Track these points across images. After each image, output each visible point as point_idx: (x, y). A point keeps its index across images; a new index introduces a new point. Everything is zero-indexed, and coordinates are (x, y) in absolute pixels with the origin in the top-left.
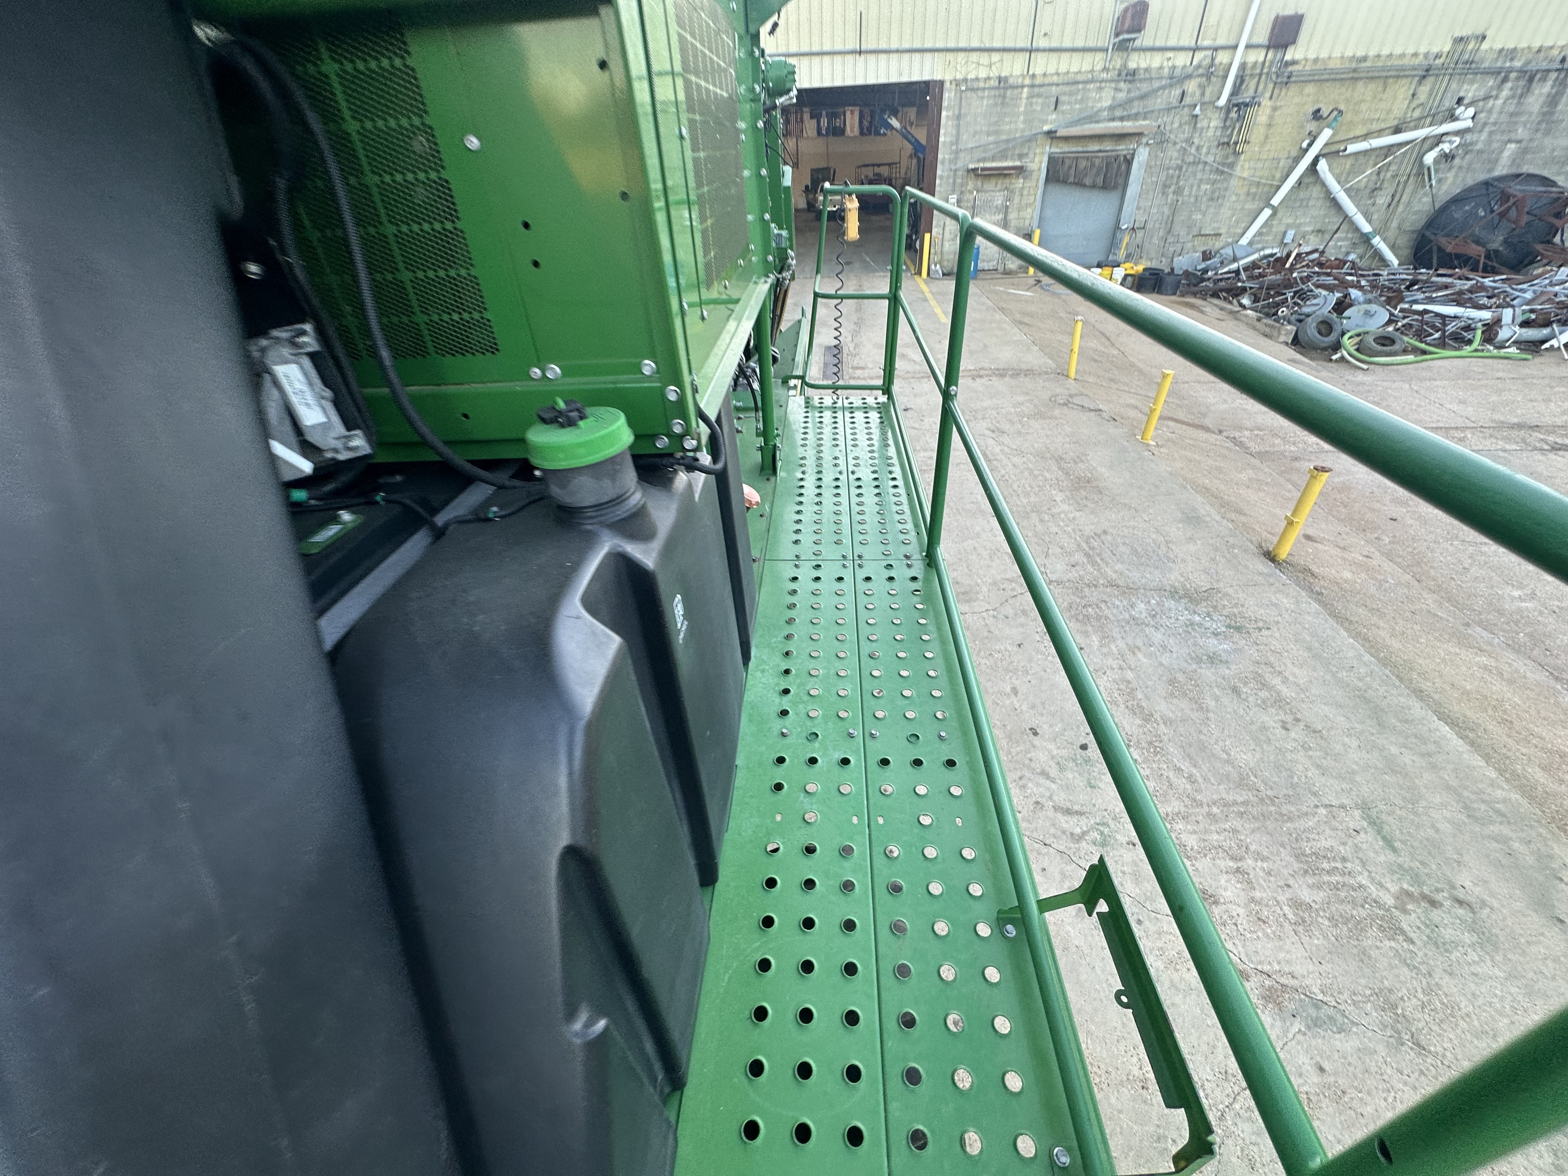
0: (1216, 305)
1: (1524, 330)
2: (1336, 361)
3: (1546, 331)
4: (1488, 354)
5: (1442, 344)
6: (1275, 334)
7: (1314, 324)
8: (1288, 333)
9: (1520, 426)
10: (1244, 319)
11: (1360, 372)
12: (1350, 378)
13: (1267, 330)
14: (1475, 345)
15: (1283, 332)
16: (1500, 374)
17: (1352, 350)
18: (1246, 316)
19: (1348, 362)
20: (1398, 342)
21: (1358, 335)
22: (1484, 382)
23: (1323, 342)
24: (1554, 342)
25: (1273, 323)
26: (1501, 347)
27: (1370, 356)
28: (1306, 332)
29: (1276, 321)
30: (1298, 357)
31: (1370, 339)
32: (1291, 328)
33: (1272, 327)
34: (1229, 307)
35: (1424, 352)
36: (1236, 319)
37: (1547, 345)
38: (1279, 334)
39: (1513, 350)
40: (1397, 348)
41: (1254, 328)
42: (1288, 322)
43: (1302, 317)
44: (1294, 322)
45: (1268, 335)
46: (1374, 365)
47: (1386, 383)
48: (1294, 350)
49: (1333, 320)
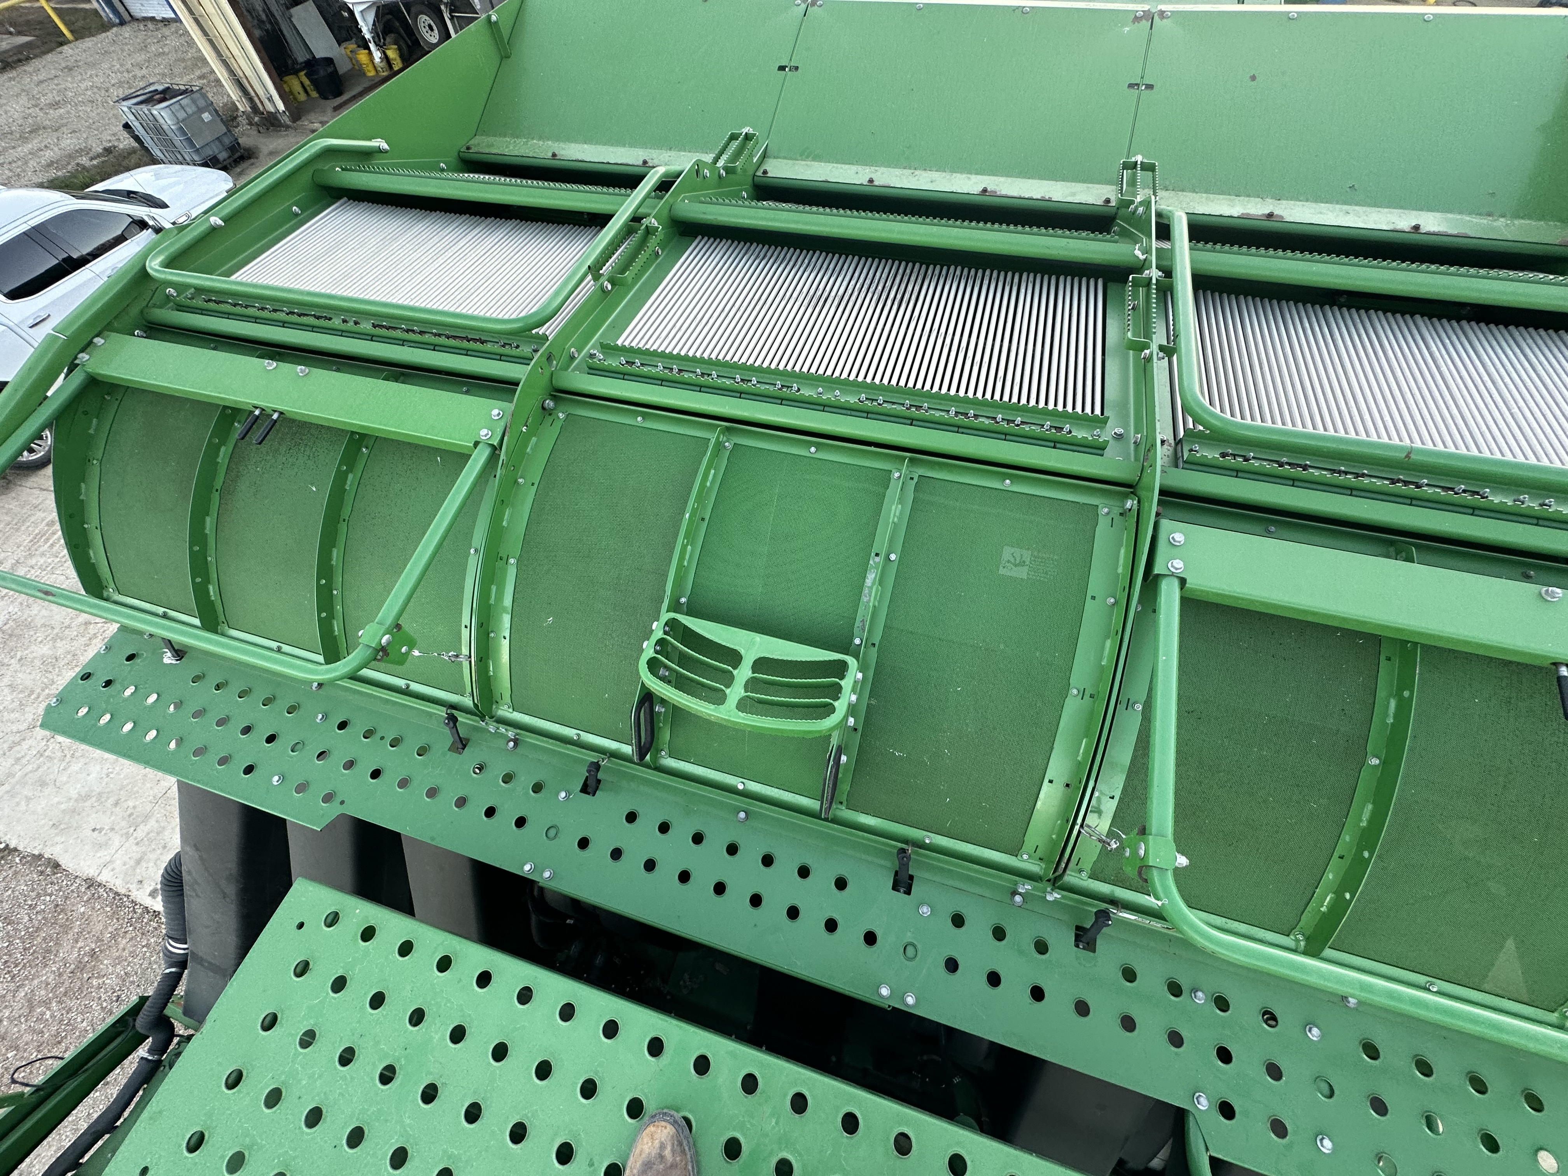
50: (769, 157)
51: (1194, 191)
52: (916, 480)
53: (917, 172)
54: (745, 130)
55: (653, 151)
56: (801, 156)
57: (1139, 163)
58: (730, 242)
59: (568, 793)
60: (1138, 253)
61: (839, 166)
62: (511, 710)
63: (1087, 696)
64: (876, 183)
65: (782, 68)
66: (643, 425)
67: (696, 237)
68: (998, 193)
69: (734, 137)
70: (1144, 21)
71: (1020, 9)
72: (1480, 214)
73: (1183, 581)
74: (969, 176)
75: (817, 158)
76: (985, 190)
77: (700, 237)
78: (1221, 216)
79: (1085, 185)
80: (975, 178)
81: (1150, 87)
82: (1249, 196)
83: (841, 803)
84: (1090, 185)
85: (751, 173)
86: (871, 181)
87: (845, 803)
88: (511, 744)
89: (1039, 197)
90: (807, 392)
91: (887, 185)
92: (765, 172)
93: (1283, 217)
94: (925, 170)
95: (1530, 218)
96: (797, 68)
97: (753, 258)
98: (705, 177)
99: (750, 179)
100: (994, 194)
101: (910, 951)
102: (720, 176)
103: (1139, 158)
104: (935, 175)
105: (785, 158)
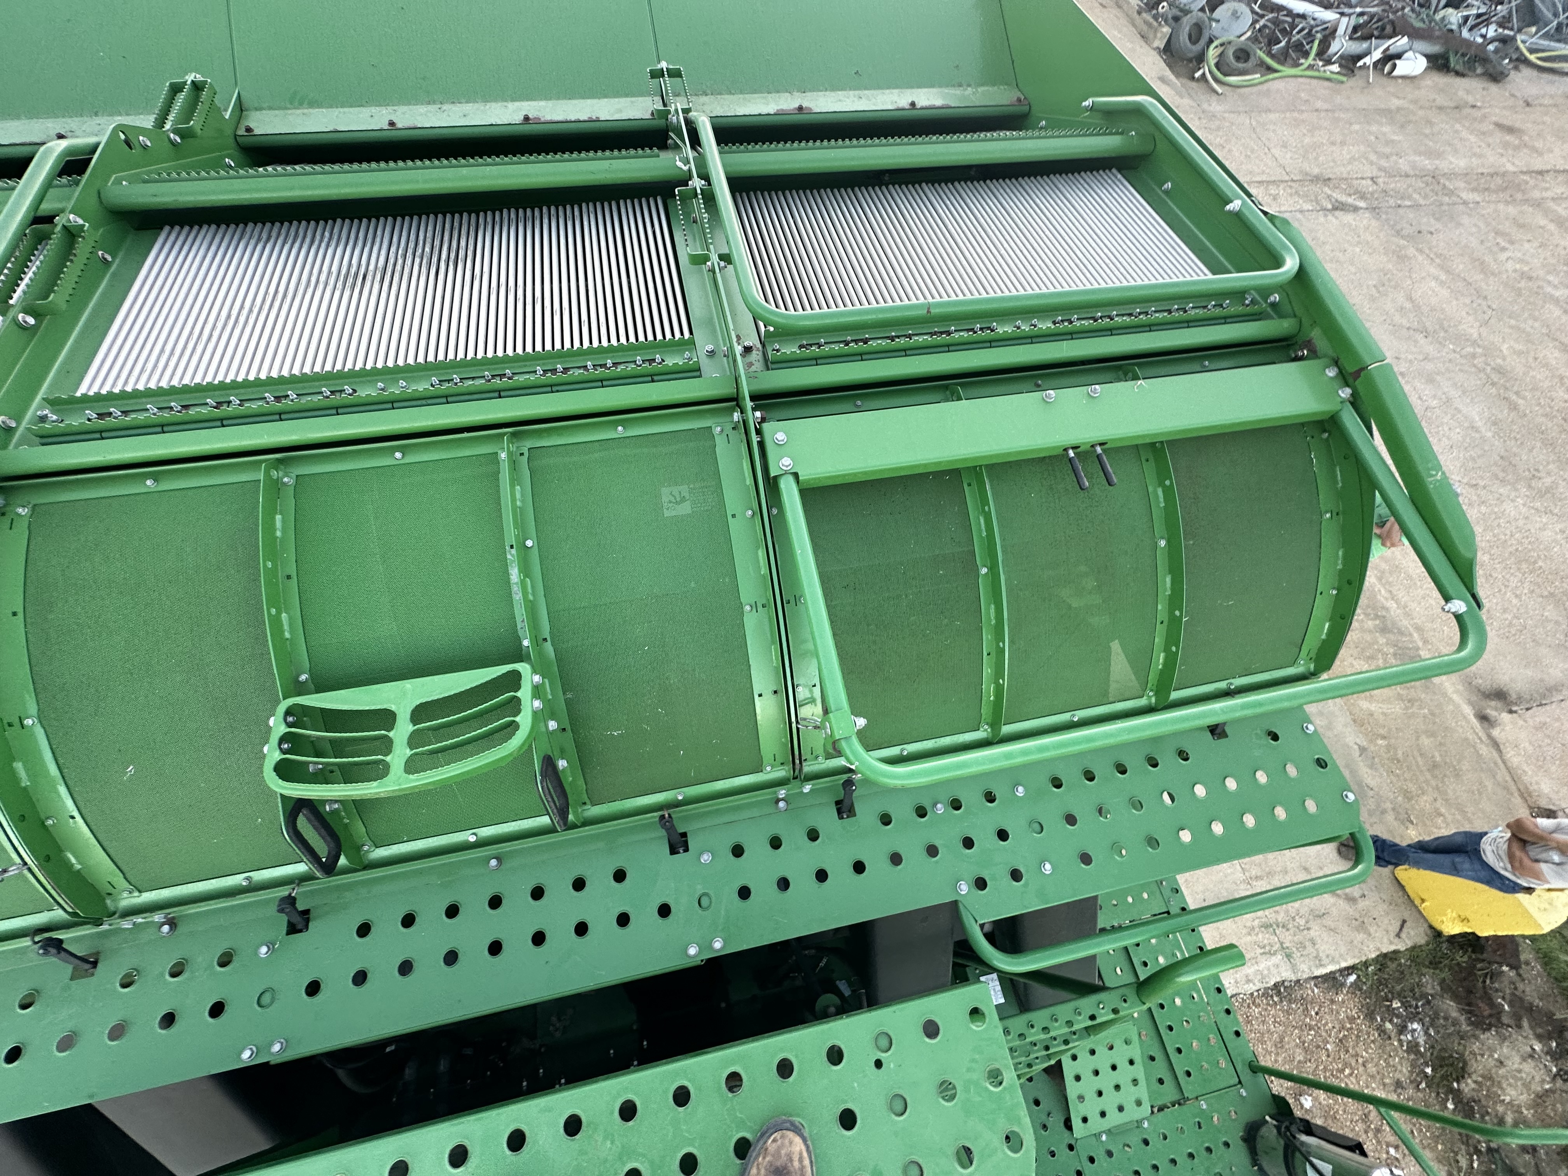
1: (1350, 43)
2: (1198, 80)
3: (1365, 45)
4: (1316, 74)
5: (1283, 58)
6: (1152, 35)
7: (1188, 28)
8: (1164, 35)
9: (1316, 179)
11: (1214, 97)
12: (1205, 106)
13: (1145, 28)
14: (1310, 61)
15: (1159, 35)
16: (1319, 104)
17: (1212, 62)
19: (1206, 81)
20: (1252, 58)
21: (1222, 45)
22: (1305, 116)
23: (1191, 51)
24: (1367, 60)
25: (1151, 20)
26: (1329, 62)
27: (1225, 75)
28: (1179, 37)
29: (1155, 17)
30: (1168, 73)
31: (1230, 52)
32: (1166, 30)
33: (1150, 25)
35: (1270, 69)
36: (1119, 6)
37: (1360, 63)
38: (1156, 38)
39: (1335, 68)
40: (1249, 65)
41: (1134, 25)
42: (1166, 21)
43: (1179, 13)
44: (1171, 21)
45: (1143, 37)
46: (1227, 88)
47: (1232, 115)
48: (1165, 61)
49: (1204, 22)
50: (247, 110)
51: (731, 93)
52: (526, 454)
53: (445, 107)
54: (190, 78)
55: (69, 120)
56: (291, 103)
57: (665, 70)
58: (214, 227)
59: (270, 945)
60: (679, 164)
61: (346, 110)
62: (136, 894)
63: (760, 608)
64: (399, 125)
66: (160, 489)
67: (162, 229)
68: (542, 120)
69: (176, 89)
72: (954, 86)
73: (796, 475)
74: (505, 104)
75: (314, 104)
76: (527, 118)
77: (167, 228)
78: (760, 115)
79: (629, 99)
80: (512, 106)
82: (778, 92)
83: (585, 803)
84: (633, 99)
85: (229, 132)
86: (392, 124)
87: (588, 801)
88: (166, 928)
89: (586, 118)
90: (366, 392)
91: (412, 126)
92: (249, 130)
93: (811, 109)
94: (453, 103)
95: (987, 85)
97: (253, 242)
98: (145, 147)
99: (231, 141)
100: (538, 121)
101: (705, 902)
102: (173, 143)
103: (664, 65)
104: (468, 107)
105: (270, 108)
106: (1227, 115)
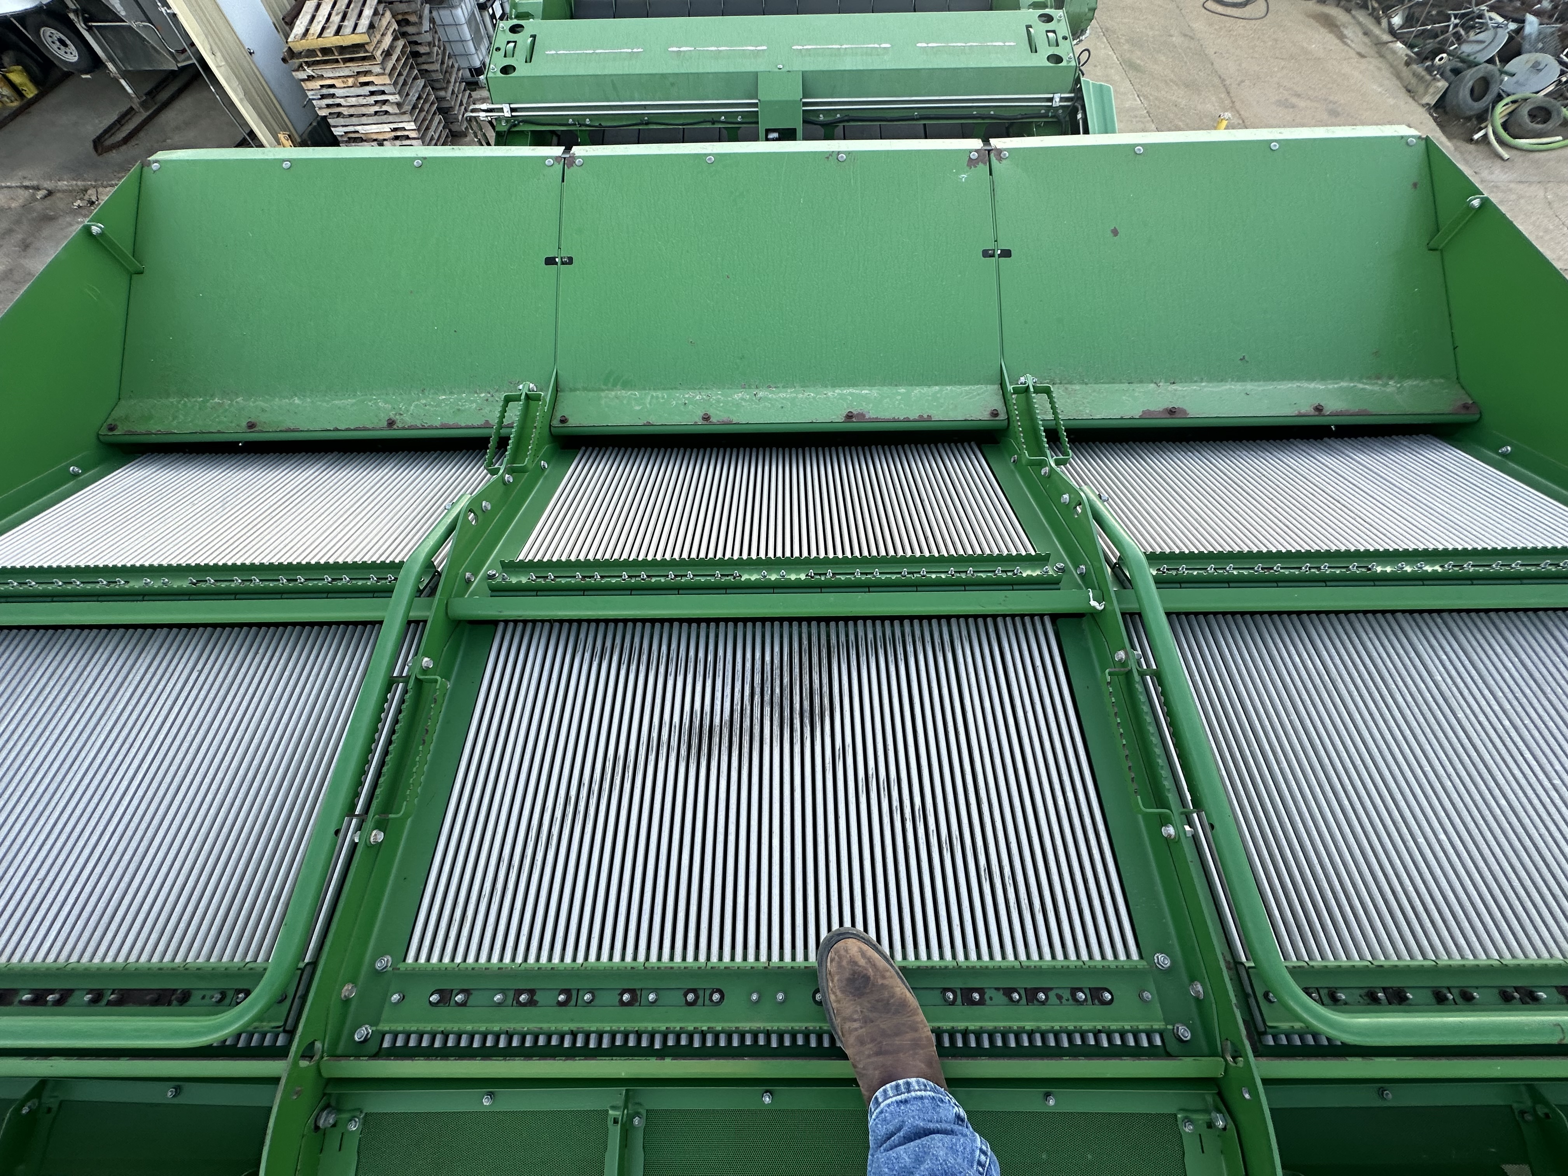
0: (1360, 24)
2: (1477, 142)
6: (1421, 90)
7: (1471, 84)
8: (1438, 89)
10: (1389, 56)
11: (1498, 163)
12: (1485, 173)
13: (1414, 81)
15: (1431, 90)
17: (1499, 123)
18: (1394, 52)
19: (1489, 143)
20: (1554, 117)
21: (1513, 102)
23: (1471, 109)
25: (1424, 73)
27: (1515, 137)
28: (1457, 92)
29: (1429, 70)
31: (1524, 111)
32: (1442, 84)
33: (1421, 79)
34: (1376, 31)
36: (1382, 56)
38: (1426, 93)
40: (1550, 125)
41: (1399, 76)
42: (1441, 75)
43: (1460, 65)
44: (1448, 74)
45: (1409, 91)
46: (1515, 152)
47: (1522, 186)
48: (1435, 119)
49: (1493, 76)
50: (562, 391)
51: (1083, 383)
54: (524, 389)
56: (605, 384)
57: (1031, 386)
60: (1093, 603)
61: (659, 393)
64: (714, 420)
65: (550, 261)
66: (494, 1108)
68: (867, 417)
69: (511, 399)
70: (981, 165)
71: (835, 156)
72: (1369, 378)
74: (825, 390)
76: (849, 417)
77: (501, 626)
78: (1122, 418)
79: (963, 388)
80: (833, 394)
81: (1006, 254)
82: (1141, 382)
84: (968, 388)
85: (547, 426)
86: (706, 418)
89: (916, 417)
91: (727, 419)
92: (563, 420)
93: (1185, 412)
94: (769, 386)
95: (1416, 377)
96: (570, 261)
99: (546, 432)
100: (861, 417)
102: (505, 484)
105: (585, 389)
106: (1512, 185)
